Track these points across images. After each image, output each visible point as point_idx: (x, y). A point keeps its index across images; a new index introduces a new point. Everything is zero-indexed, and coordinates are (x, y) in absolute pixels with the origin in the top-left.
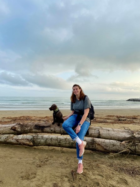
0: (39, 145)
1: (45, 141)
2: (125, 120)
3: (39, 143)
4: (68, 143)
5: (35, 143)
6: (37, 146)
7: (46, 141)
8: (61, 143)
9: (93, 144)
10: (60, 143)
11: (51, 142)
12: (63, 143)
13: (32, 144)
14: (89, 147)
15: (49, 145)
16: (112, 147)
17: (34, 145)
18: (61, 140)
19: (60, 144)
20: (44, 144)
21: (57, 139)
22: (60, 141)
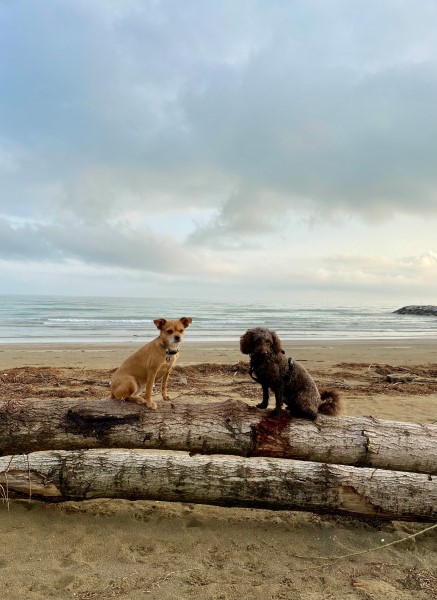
0: (89, 494)
1: (116, 477)
2: (409, 380)
3: (87, 490)
4: (218, 483)
5: (69, 489)
6: (78, 499)
7: (118, 480)
8: (185, 487)
9: (328, 487)
10: (184, 484)
11: (140, 484)
12: (194, 485)
13: (54, 490)
14: (309, 499)
15: (134, 495)
16: (406, 501)
17: (64, 498)
18: (185, 472)
19: (180, 488)
20: (112, 493)
21: (168, 470)
22: (182, 478)
